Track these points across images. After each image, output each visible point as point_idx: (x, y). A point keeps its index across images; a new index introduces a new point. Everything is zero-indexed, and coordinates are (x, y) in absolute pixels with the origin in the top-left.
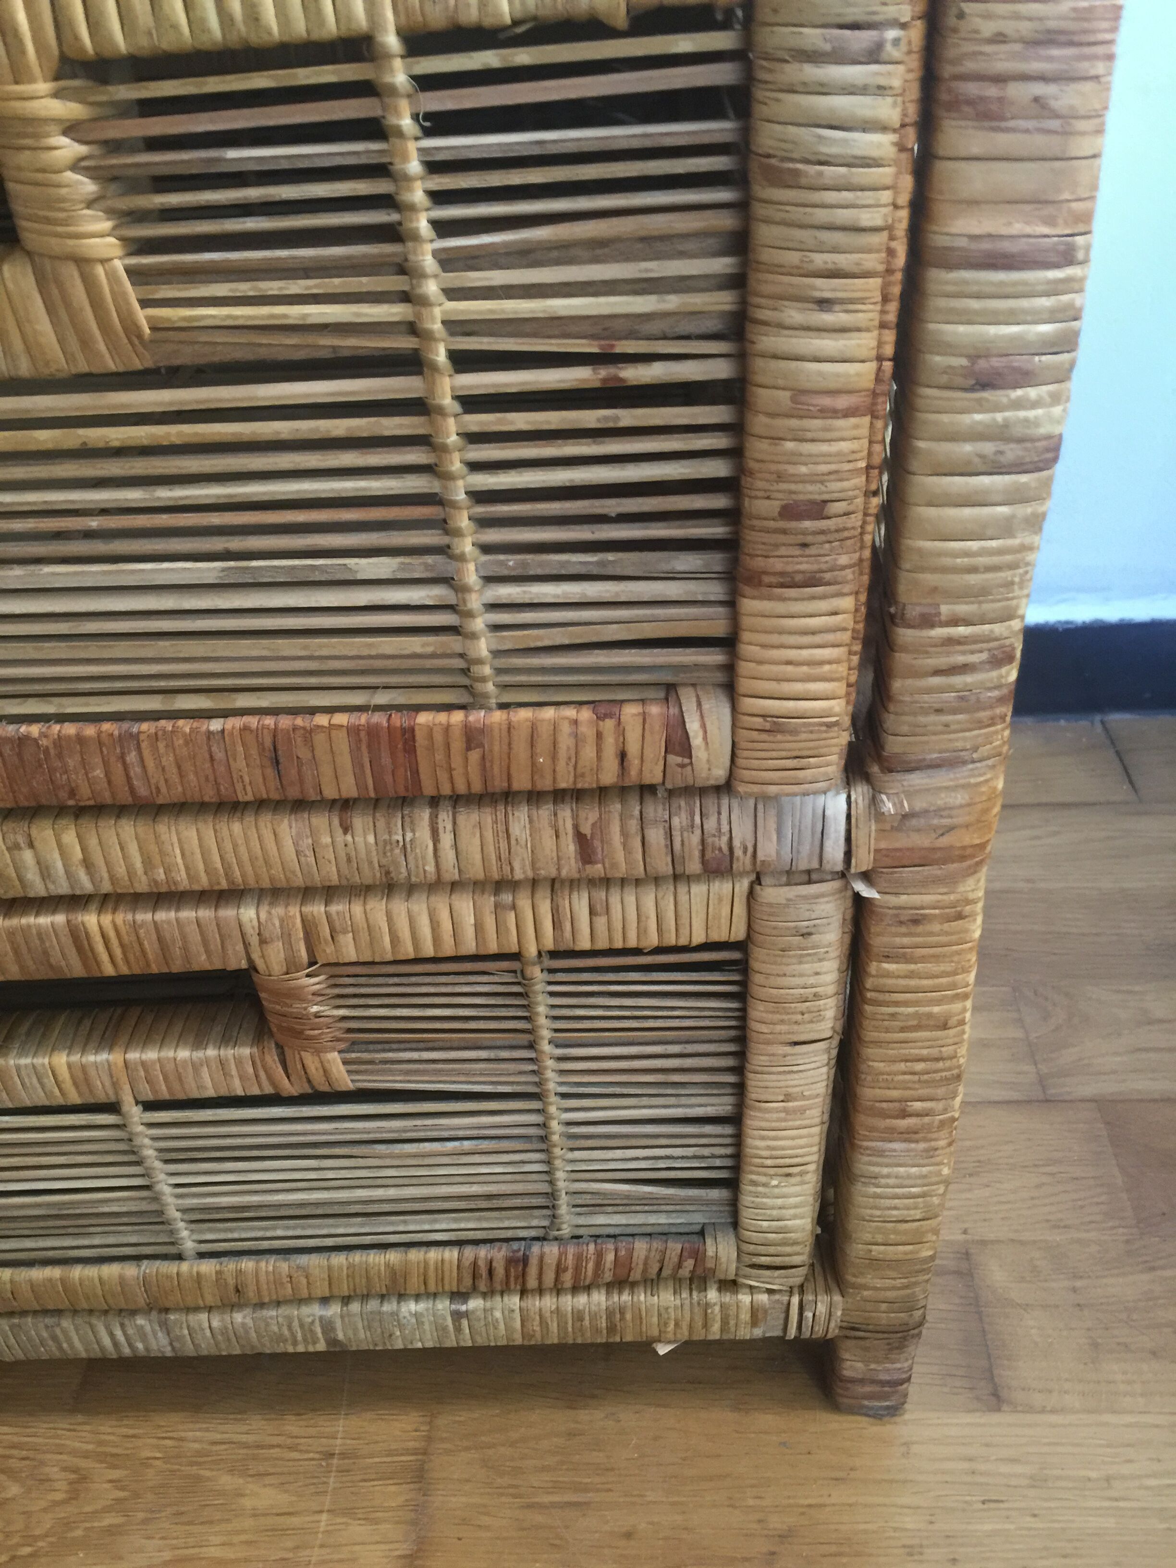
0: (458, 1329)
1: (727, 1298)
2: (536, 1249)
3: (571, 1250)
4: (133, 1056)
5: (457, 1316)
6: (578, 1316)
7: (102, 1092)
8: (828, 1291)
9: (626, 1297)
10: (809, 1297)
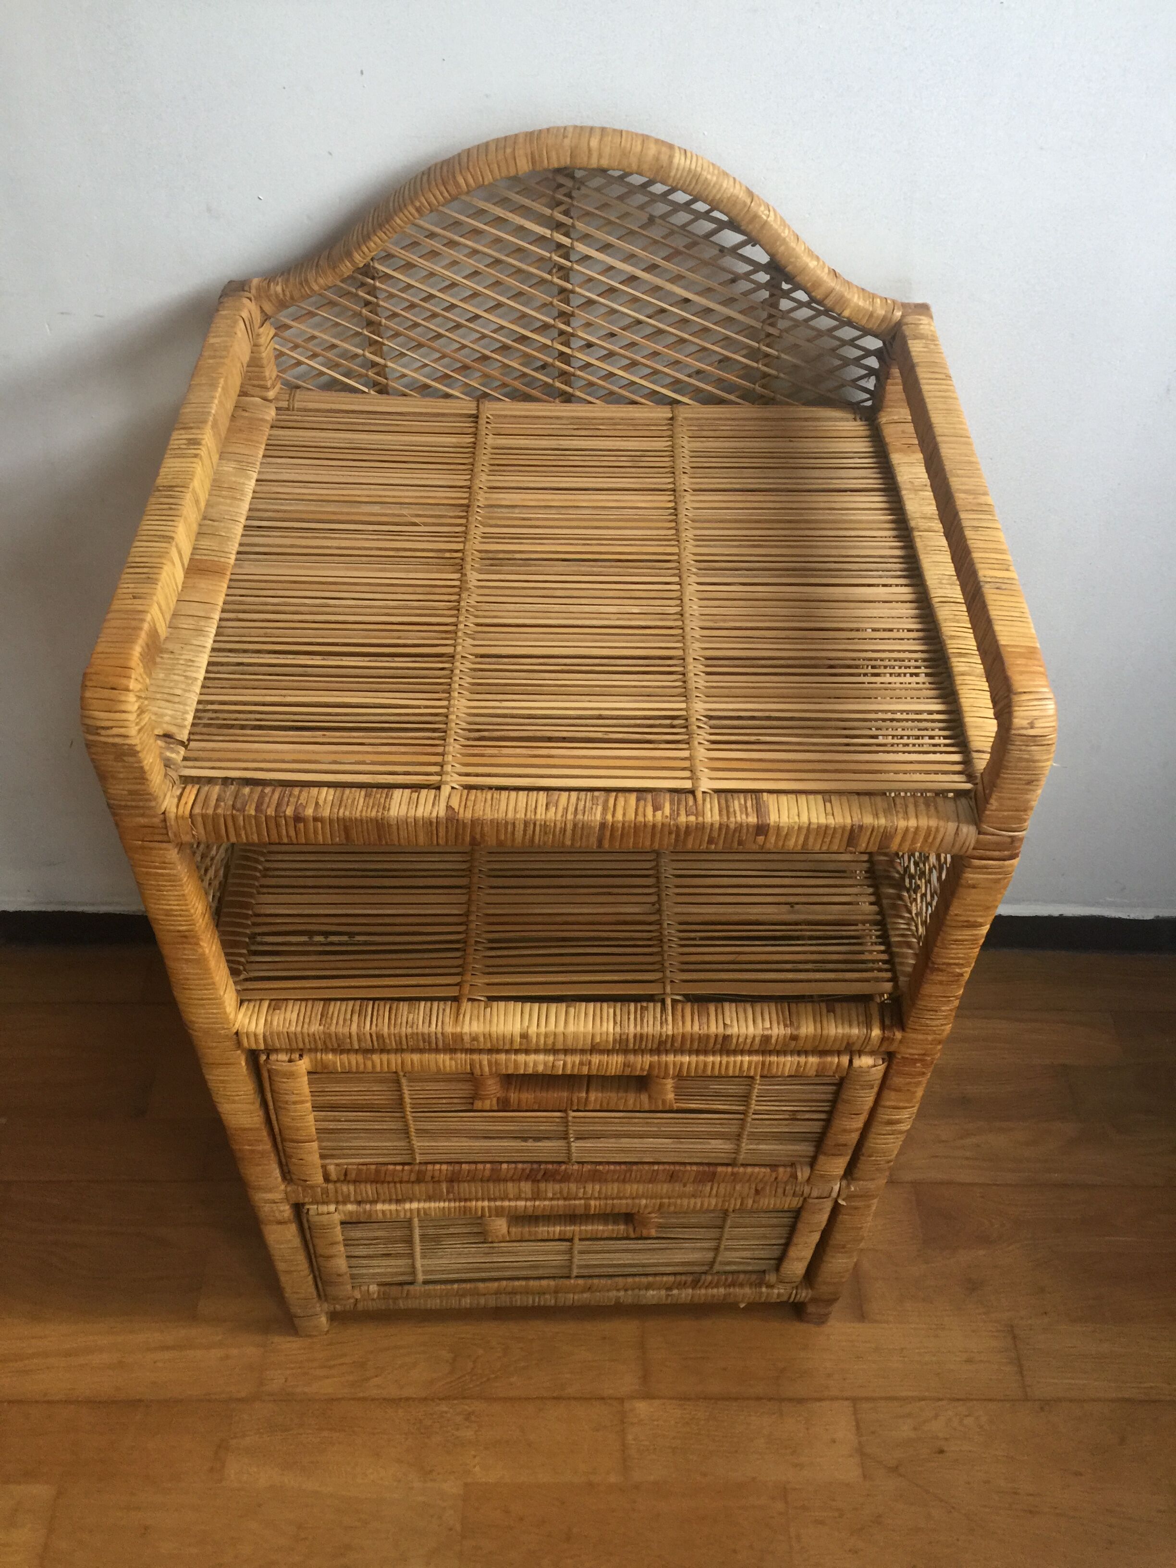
0: (667, 1299)
1: (769, 1290)
2: (703, 1277)
3: (716, 1278)
4: (583, 1228)
5: (668, 1295)
6: (713, 1296)
7: (567, 1236)
8: (806, 1288)
9: (732, 1290)
10: (799, 1291)
